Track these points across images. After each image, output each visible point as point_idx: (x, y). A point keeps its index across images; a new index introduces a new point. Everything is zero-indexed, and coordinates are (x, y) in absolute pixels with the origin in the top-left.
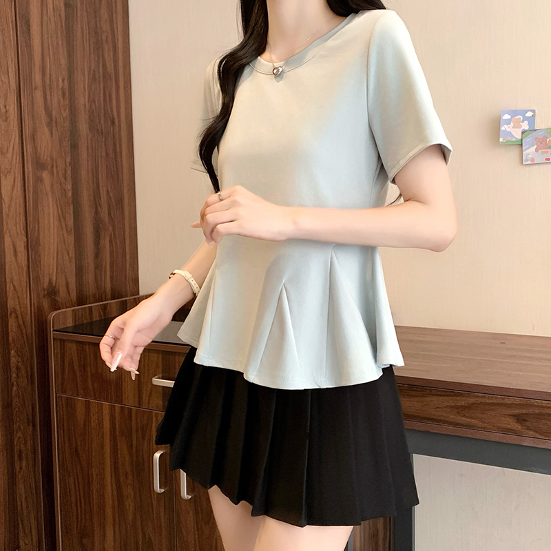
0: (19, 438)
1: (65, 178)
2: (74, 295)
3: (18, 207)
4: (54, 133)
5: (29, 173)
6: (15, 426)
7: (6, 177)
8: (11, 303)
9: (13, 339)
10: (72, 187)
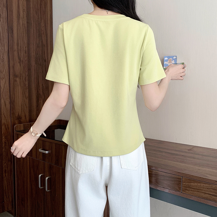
0: (5, 166)
1: (25, 80)
2: (28, 119)
3: (7, 90)
4: (21, 65)
5: (11, 78)
6: (3, 162)
7: (2, 80)
8: (3, 121)
9: (4, 133)
10: (28, 83)
